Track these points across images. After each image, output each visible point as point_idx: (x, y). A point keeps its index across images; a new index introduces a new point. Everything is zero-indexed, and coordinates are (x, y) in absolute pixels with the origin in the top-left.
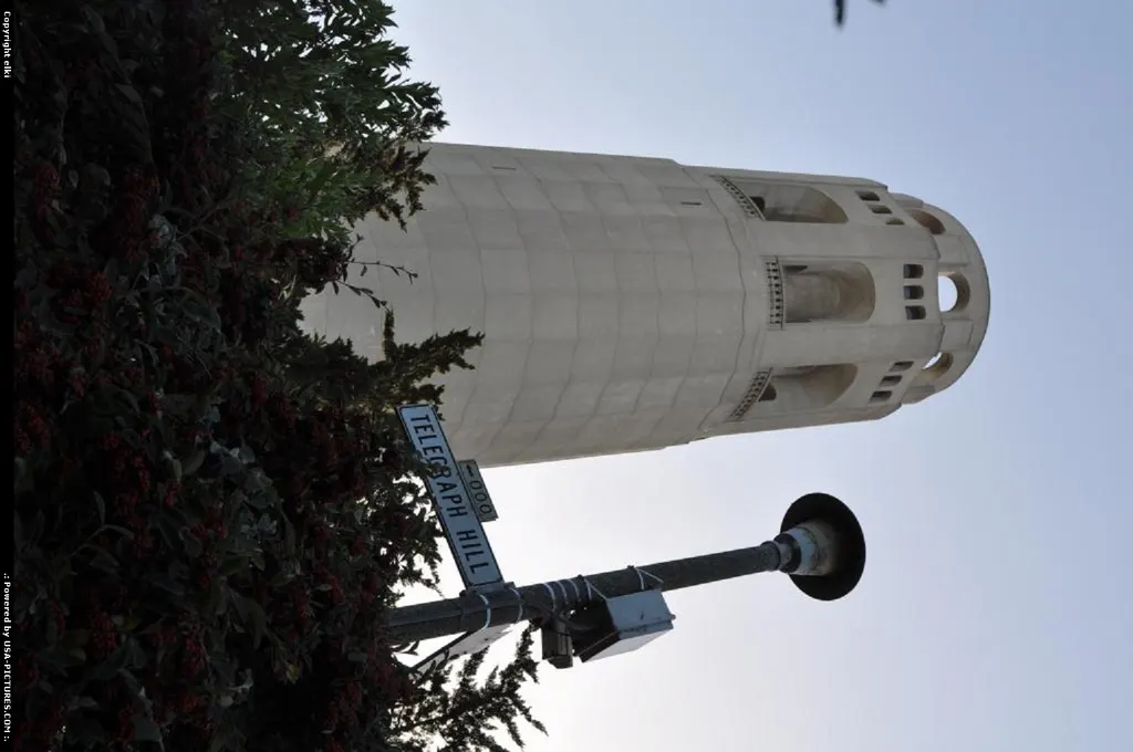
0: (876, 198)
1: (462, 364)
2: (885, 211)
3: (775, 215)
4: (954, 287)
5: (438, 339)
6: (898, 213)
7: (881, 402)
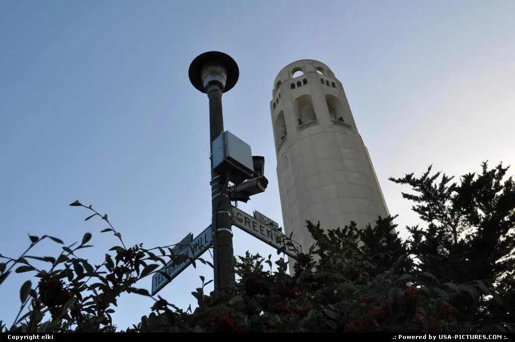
0: (274, 103)
1: (319, 225)
2: (277, 100)
3: (285, 133)
4: (297, 72)
5: (313, 235)
6: (277, 96)
7: (336, 84)
